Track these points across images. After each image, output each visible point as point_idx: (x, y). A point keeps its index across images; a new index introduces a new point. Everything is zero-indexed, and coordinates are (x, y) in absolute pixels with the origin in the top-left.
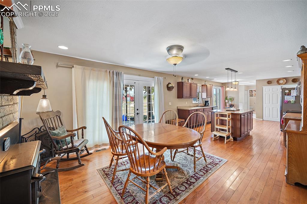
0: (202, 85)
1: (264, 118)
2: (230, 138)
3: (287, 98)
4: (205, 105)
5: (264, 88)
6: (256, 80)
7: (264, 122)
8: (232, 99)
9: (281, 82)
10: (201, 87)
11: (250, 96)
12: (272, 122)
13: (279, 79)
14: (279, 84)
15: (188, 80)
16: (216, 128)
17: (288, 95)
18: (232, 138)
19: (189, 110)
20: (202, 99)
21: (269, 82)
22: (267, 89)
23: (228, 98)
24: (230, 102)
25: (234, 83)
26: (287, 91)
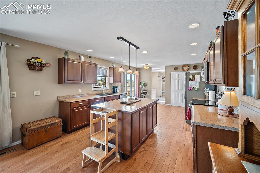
0: (109, 68)
1: (172, 103)
2: (116, 157)
3: (191, 84)
4: (114, 92)
5: (172, 73)
6: (165, 66)
7: (172, 107)
8: (145, 85)
9: (185, 68)
10: (108, 70)
11: (163, 82)
12: (178, 107)
13: (183, 66)
14: (183, 70)
15: (80, 57)
16: (91, 140)
17: (192, 81)
18: (118, 157)
19: (71, 103)
20: (110, 84)
21: (176, 69)
22: (174, 74)
23: (142, 83)
24: (143, 88)
25: (145, 67)
26: (191, 77)
